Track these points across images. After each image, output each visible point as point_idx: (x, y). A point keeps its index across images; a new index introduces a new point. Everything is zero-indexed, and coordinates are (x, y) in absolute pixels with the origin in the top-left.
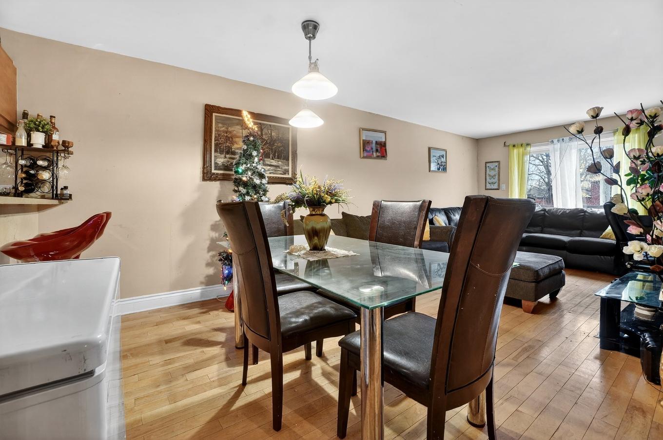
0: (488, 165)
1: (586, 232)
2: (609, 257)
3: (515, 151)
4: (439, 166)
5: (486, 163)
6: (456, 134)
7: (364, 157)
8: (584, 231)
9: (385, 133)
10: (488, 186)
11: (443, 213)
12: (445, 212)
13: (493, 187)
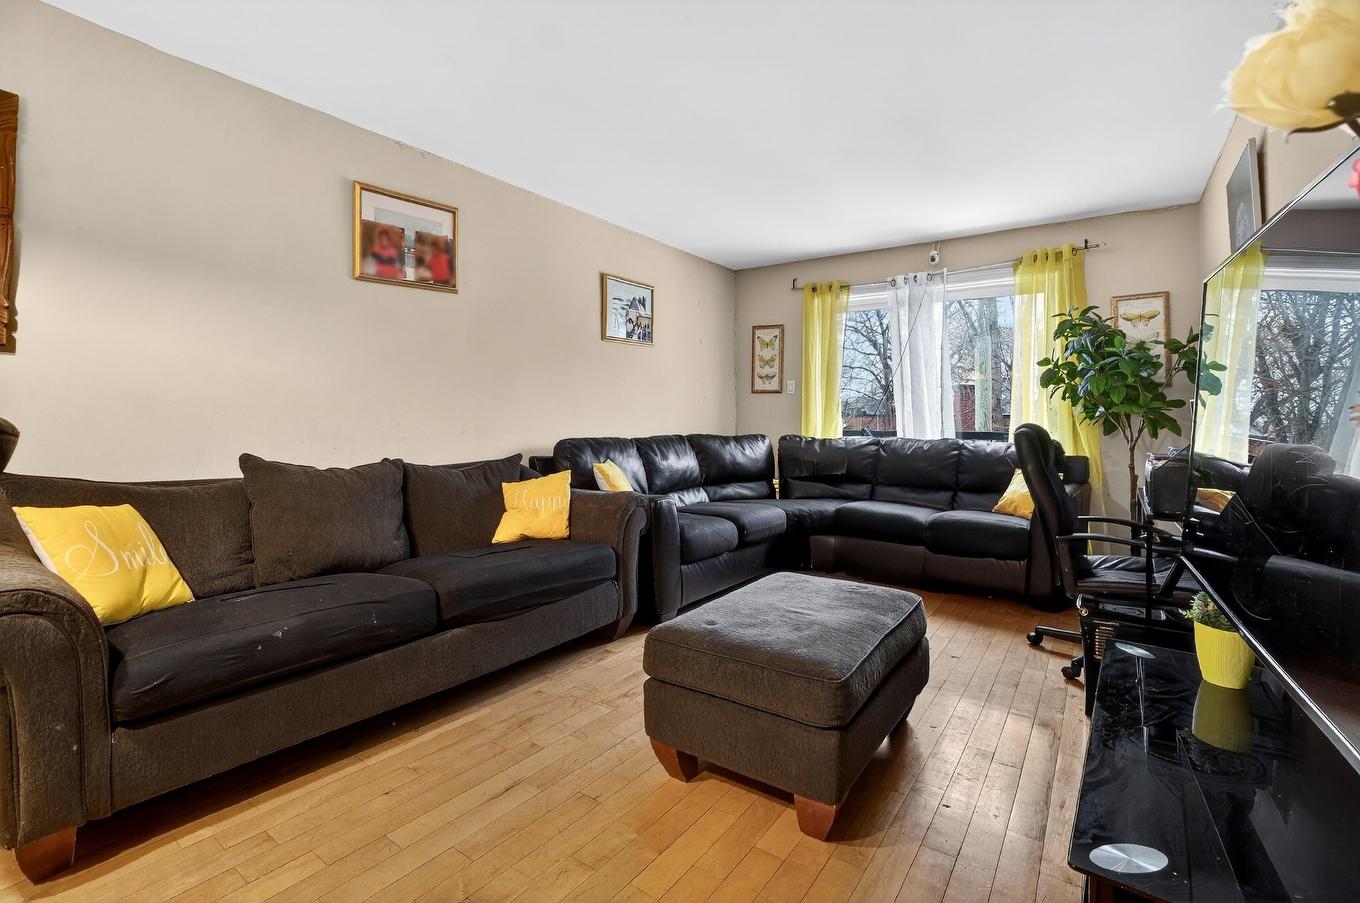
0: (758, 333)
1: (964, 497)
2: (1017, 563)
3: (816, 300)
4: (631, 326)
5: (754, 328)
6: (676, 249)
7: (363, 278)
8: (960, 494)
9: (453, 212)
10: (759, 385)
11: (634, 451)
12: (638, 449)
13: (768, 386)
